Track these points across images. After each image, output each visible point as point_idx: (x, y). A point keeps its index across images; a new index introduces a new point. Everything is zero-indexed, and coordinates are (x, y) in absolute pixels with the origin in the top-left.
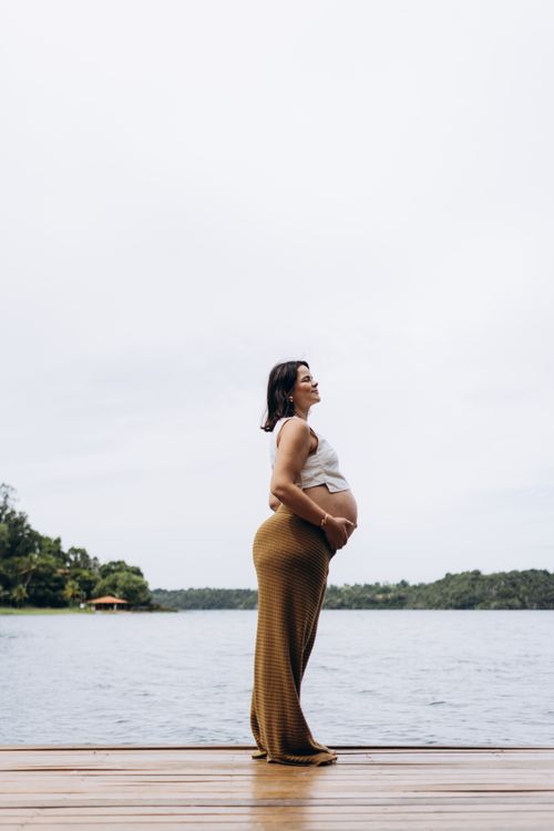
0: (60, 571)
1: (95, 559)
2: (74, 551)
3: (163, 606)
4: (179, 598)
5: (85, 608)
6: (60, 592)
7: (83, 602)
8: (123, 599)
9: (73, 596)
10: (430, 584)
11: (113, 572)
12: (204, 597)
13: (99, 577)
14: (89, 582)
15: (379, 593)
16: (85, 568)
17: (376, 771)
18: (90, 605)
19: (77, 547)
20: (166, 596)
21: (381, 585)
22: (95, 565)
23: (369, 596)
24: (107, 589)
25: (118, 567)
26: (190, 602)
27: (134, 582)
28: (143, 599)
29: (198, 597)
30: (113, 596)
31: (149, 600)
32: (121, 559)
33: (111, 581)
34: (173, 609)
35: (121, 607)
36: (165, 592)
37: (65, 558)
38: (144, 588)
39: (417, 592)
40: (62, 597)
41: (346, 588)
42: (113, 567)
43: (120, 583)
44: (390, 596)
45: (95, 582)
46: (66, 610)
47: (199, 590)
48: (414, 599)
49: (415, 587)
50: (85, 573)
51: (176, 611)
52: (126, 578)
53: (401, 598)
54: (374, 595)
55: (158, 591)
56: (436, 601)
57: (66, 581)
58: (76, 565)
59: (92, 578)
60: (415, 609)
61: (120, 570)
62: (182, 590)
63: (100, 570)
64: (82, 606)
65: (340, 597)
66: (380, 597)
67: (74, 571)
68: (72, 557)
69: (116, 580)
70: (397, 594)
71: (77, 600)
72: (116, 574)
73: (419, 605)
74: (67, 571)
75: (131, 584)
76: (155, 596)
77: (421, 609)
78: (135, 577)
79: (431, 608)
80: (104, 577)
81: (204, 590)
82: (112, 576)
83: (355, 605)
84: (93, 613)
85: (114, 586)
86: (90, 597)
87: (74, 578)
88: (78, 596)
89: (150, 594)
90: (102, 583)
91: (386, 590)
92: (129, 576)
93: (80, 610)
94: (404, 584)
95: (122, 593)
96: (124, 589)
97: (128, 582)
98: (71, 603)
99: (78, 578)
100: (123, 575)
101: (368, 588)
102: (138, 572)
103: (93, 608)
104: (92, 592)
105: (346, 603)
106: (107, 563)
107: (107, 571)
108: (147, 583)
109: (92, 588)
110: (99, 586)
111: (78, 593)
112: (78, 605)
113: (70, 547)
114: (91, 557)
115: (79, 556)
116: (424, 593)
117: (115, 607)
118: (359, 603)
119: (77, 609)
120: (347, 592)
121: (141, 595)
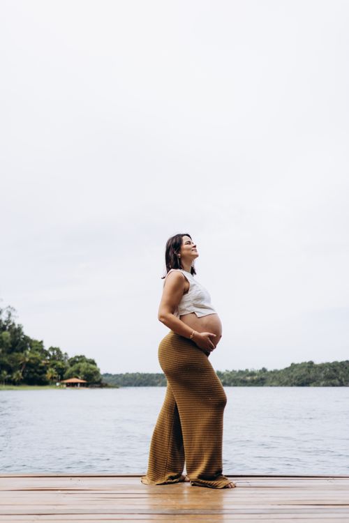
0: (43, 362)
1: (66, 354)
2: (52, 349)
3: (109, 384)
4: (120, 379)
5: (60, 386)
6: (43, 375)
7: (58, 382)
8: (84, 380)
9: (52, 378)
10: (281, 370)
11: (78, 362)
12: (136, 379)
13: (69, 366)
14: (62, 369)
15: (248, 376)
16: (59, 360)
17: (252, 491)
18: (63, 384)
19: (54, 347)
20: (111, 378)
21: (250, 371)
22: (66, 358)
23: (242, 378)
24: (74, 373)
25: (81, 359)
26: (126, 382)
27: (91, 369)
28: (97, 380)
29: (132, 379)
30: (78, 378)
31: (101, 380)
32: (82, 355)
33: (76, 368)
34: (116, 386)
35: (82, 385)
36: (110, 375)
37: (47, 353)
38: (97, 373)
39: (272, 375)
40: (45, 379)
41: (227, 373)
42: (77, 360)
43: (82, 370)
44: (255, 378)
45: (66, 368)
46: (47, 387)
47: (133, 374)
48: (271, 379)
49: (271, 372)
50: (60, 363)
51: (118, 388)
52: (86, 366)
53: (262, 379)
54: (245, 377)
55: (106, 375)
56: (285, 381)
57: (48, 369)
58: (54, 358)
59: (64, 367)
60: (271, 386)
61: (81, 361)
62: (121, 374)
63: (69, 361)
64: (58, 384)
65: (222, 378)
66: (249, 378)
67: (52, 362)
68: (51, 353)
69: (79, 367)
70: (260, 377)
71: (54, 380)
72: (79, 364)
73: (274, 383)
74: (48, 362)
75: (89, 371)
76: (104, 378)
77: (275, 386)
78: (92, 366)
79: (281, 386)
80: (71, 366)
81: (136, 374)
82: (77, 365)
83: (232, 384)
84: (65, 388)
85: (78, 372)
86: (62, 379)
87: (53, 366)
88: (55, 378)
89: (101, 377)
90: (70, 370)
91: (252, 374)
92: (88, 365)
93: (57, 387)
94: (264, 370)
95: (83, 376)
96: (84, 373)
97: (87, 369)
98: (50, 383)
99: (55, 367)
100: (84, 365)
101: (241, 372)
102: (93, 362)
103: (65, 386)
104: (64, 376)
105: (227, 382)
106: (73, 356)
107: (73, 362)
108: (99, 369)
109: (64, 373)
110: (68, 372)
111: (54, 376)
112: (55, 383)
113: (50, 347)
114: (63, 353)
115: (55, 352)
116: (277, 376)
117: (79, 385)
118: (235, 382)
119: (54, 386)
120: (228, 375)
121: (95, 377)
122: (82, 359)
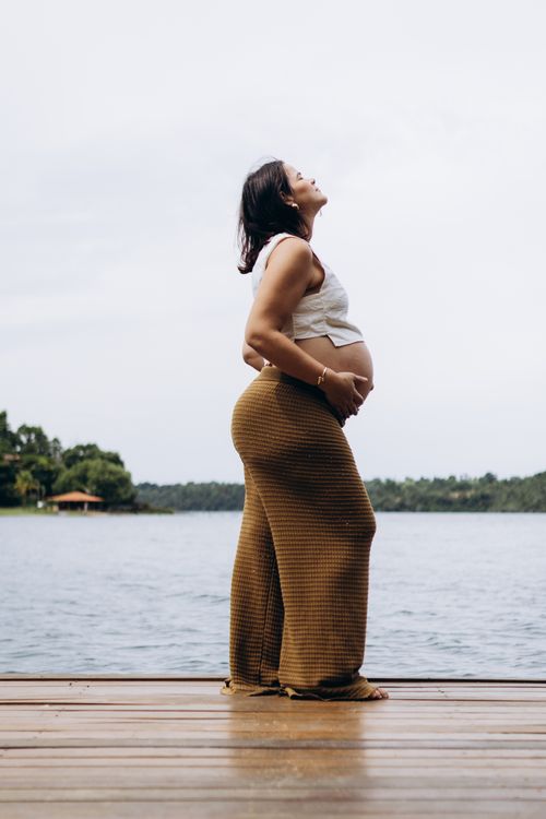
0: (8, 457)
1: (56, 440)
2: (25, 430)
3: (152, 505)
4: (174, 495)
5: (45, 508)
6: (9, 486)
7: (41, 500)
8: (97, 495)
9: (28, 492)
10: (527, 479)
11: (82, 459)
12: (209, 494)
13: (62, 466)
14: (49, 473)
15: (454, 490)
16: (41, 454)
17: (451, 708)
18: (52, 504)
19: (30, 424)
20: (155, 492)
21: (458, 479)
22: (56, 449)
23: (440, 494)
24: (75, 482)
25: (88, 452)
26: (188, 501)
27: (111, 473)
28: (124, 497)
29: (201, 495)
30: (83, 492)
31: (133, 497)
32: (92, 443)
33: (78, 472)
34: (167, 509)
35: (94, 507)
36: (154, 487)
37: (14, 440)
38: (125, 480)
39: (508, 489)
40: (12, 492)
41: (408, 483)
42: (81, 453)
43: (92, 475)
44: (469, 494)
45: (58, 472)
46: (19, 510)
47: (202, 485)
48: (504, 497)
49: (505, 482)
50: (43, 461)
51: (171, 513)
52: (100, 467)
53: (484, 497)
54: (447, 493)
55: (145, 486)
56: (535, 501)
57: (17, 471)
58: (29, 449)
59: (52, 468)
60: (504, 511)
61: (91, 457)
62: (178, 485)
63: (63, 456)
64: (40, 504)
65: (397, 495)
66: (456, 495)
67: (27, 457)
68: (24, 439)
69: (86, 469)
70: (479, 492)
71: (33, 497)
72: (85, 462)
73: (511, 506)
74: (18, 458)
75: (107, 476)
76: (140, 492)
77: (513, 511)
78: (112, 467)
79: (526, 511)
80: (69, 466)
81: (210, 485)
82: (81, 465)
83: (419, 507)
84: (56, 514)
85: (83, 479)
86: (50, 493)
87: (27, 466)
88: (34, 491)
89: (133, 490)
90: (66, 474)
91: (464, 486)
92: (104, 465)
93: (37, 511)
94: (490, 478)
95: (94, 488)
96: (97, 483)
97: (103, 473)
98: (24, 501)
99: (33, 467)
100: (96, 464)
101: (439, 483)
102: (116, 460)
103: (56, 508)
104: (54, 487)
105: (408, 503)
106: (73, 446)
107: (72, 457)
108: (129, 475)
109: (54, 481)
110: (62, 478)
111: (33, 486)
112: (35, 503)
113: (19, 426)
114: (50, 438)
115: (33, 437)
116: (518, 491)
117: (86, 506)
118: (426, 504)
119: (33, 508)
120: (410, 488)
121: (121, 490)
122: (91, 451)
